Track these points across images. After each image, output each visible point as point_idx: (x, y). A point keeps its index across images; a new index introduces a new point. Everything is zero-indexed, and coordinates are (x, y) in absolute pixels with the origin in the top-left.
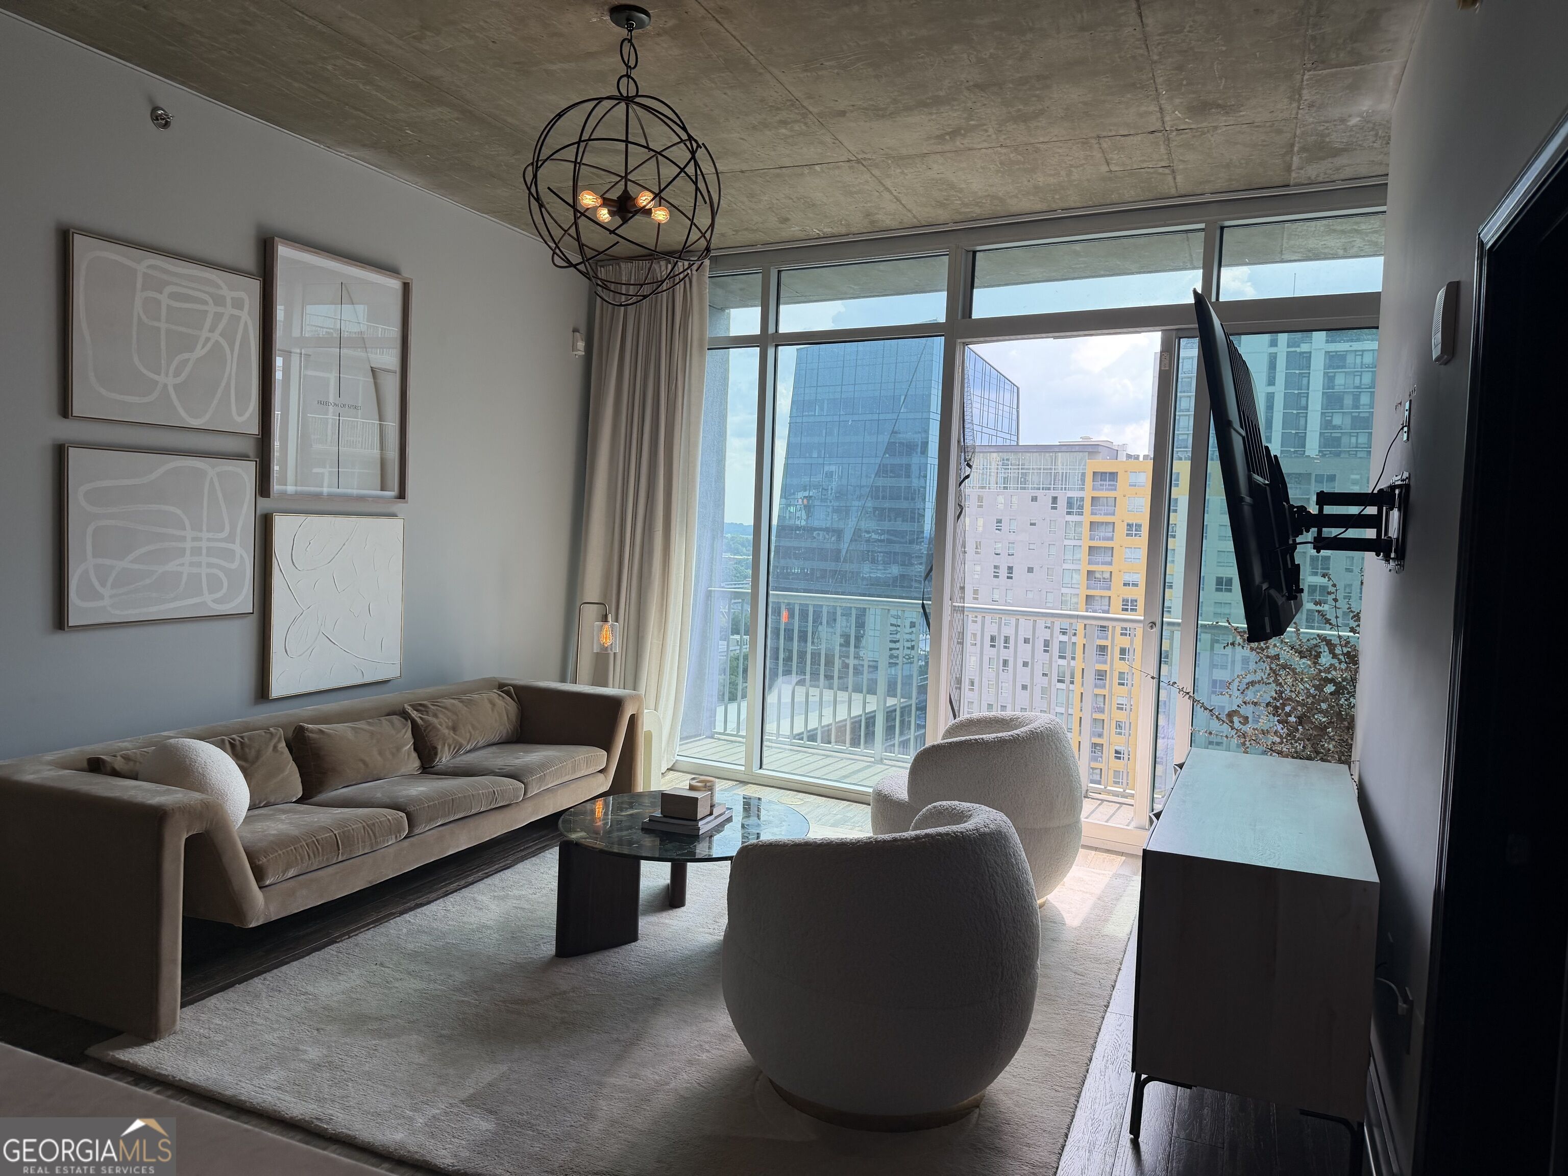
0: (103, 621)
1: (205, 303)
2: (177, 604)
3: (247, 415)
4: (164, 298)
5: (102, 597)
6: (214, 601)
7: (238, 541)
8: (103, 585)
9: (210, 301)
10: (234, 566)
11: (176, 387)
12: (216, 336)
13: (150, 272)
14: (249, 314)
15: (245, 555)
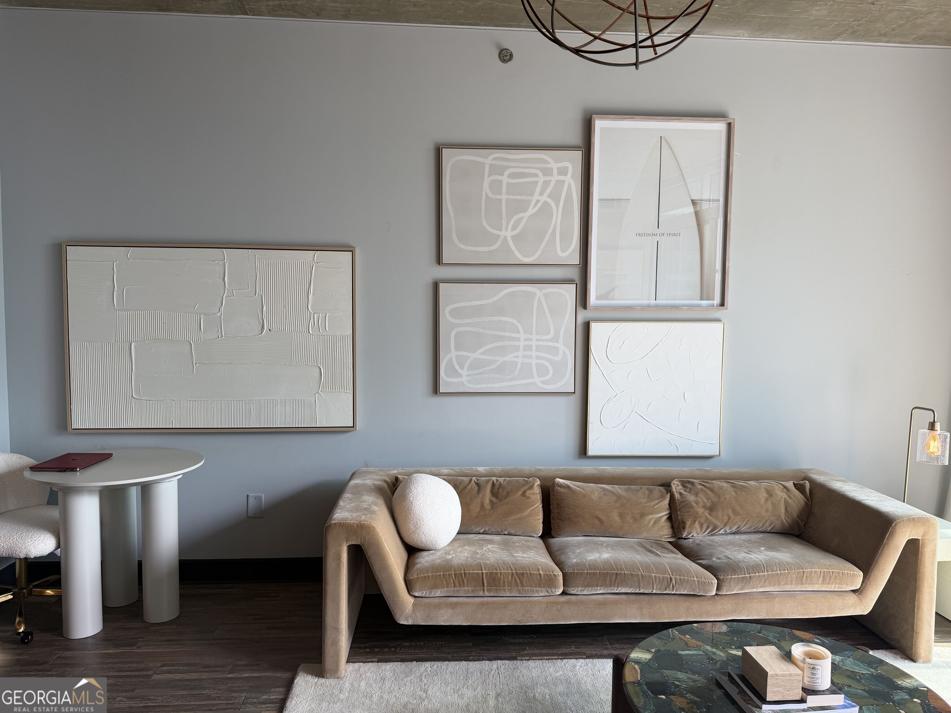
0: (462, 391)
1: (536, 175)
2: (513, 383)
3: (570, 250)
4: (505, 179)
5: (460, 376)
6: (542, 382)
7: (561, 340)
8: (462, 368)
9: (540, 174)
10: (558, 358)
11: (512, 237)
12: (544, 198)
13: (494, 162)
14: (572, 177)
15: (567, 352)
